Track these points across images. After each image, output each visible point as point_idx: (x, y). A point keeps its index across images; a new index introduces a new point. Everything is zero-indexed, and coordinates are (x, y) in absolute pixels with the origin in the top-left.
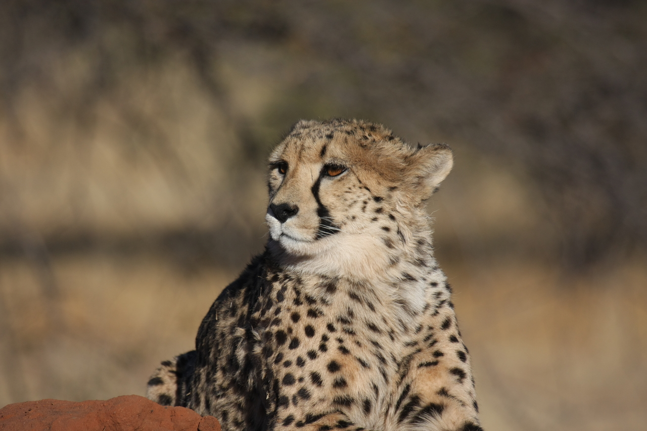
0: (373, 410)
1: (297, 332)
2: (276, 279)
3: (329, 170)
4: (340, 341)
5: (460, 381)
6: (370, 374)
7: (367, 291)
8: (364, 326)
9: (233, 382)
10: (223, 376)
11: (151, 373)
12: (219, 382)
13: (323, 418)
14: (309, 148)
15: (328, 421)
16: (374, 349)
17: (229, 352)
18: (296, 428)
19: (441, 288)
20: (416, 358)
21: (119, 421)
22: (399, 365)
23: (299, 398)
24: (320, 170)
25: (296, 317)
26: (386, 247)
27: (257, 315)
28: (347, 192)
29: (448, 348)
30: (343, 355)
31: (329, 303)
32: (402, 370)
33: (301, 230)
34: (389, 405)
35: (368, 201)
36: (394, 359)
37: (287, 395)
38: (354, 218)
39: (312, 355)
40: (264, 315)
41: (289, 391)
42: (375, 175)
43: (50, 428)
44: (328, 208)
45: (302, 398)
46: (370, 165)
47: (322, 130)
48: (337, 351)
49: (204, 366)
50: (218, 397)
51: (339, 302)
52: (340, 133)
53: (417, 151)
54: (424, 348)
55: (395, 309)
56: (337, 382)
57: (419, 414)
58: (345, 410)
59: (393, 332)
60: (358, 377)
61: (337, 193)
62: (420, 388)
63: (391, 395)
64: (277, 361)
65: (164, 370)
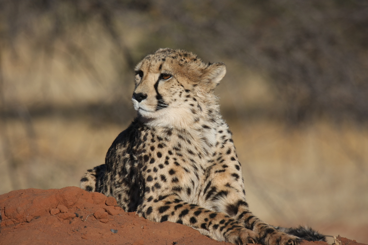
0: (192, 193)
1: (153, 155)
2: (143, 129)
3: (163, 77)
4: (175, 159)
5: (236, 180)
6: (190, 175)
7: (186, 133)
8: (186, 152)
9: (124, 180)
10: (119, 177)
11: (82, 175)
12: (117, 180)
13: (168, 197)
14: (154, 65)
15: (170, 199)
16: (191, 163)
17: (122, 165)
18: (154, 203)
19: (225, 133)
20: (213, 168)
21: (66, 199)
22: (204, 171)
23: (155, 188)
24: (159, 76)
25: (152, 148)
26: (192, 113)
27: (135, 148)
28: (171, 87)
29: (230, 164)
30: (176, 166)
31: (169, 140)
32: (206, 174)
33: (148, 106)
34: (201, 191)
35: (182, 92)
36: (202, 168)
37: (149, 187)
38: (175, 100)
39: (161, 166)
40: (138, 147)
41: (150, 184)
42: (186, 79)
43: (32, 202)
44: (162, 95)
45: (156, 188)
46: (184, 74)
47: (160, 56)
48: (174, 164)
49: (109, 172)
50: (116, 187)
51: (174, 140)
52: (169, 58)
53: (208, 66)
54: (217, 163)
55: (201, 142)
56: (174, 180)
57: (216, 196)
58: (178, 193)
59: (200, 154)
60: (184, 177)
61: (167, 88)
62: (216, 183)
63: (201, 186)
64: (144, 170)
65: (89, 174)
